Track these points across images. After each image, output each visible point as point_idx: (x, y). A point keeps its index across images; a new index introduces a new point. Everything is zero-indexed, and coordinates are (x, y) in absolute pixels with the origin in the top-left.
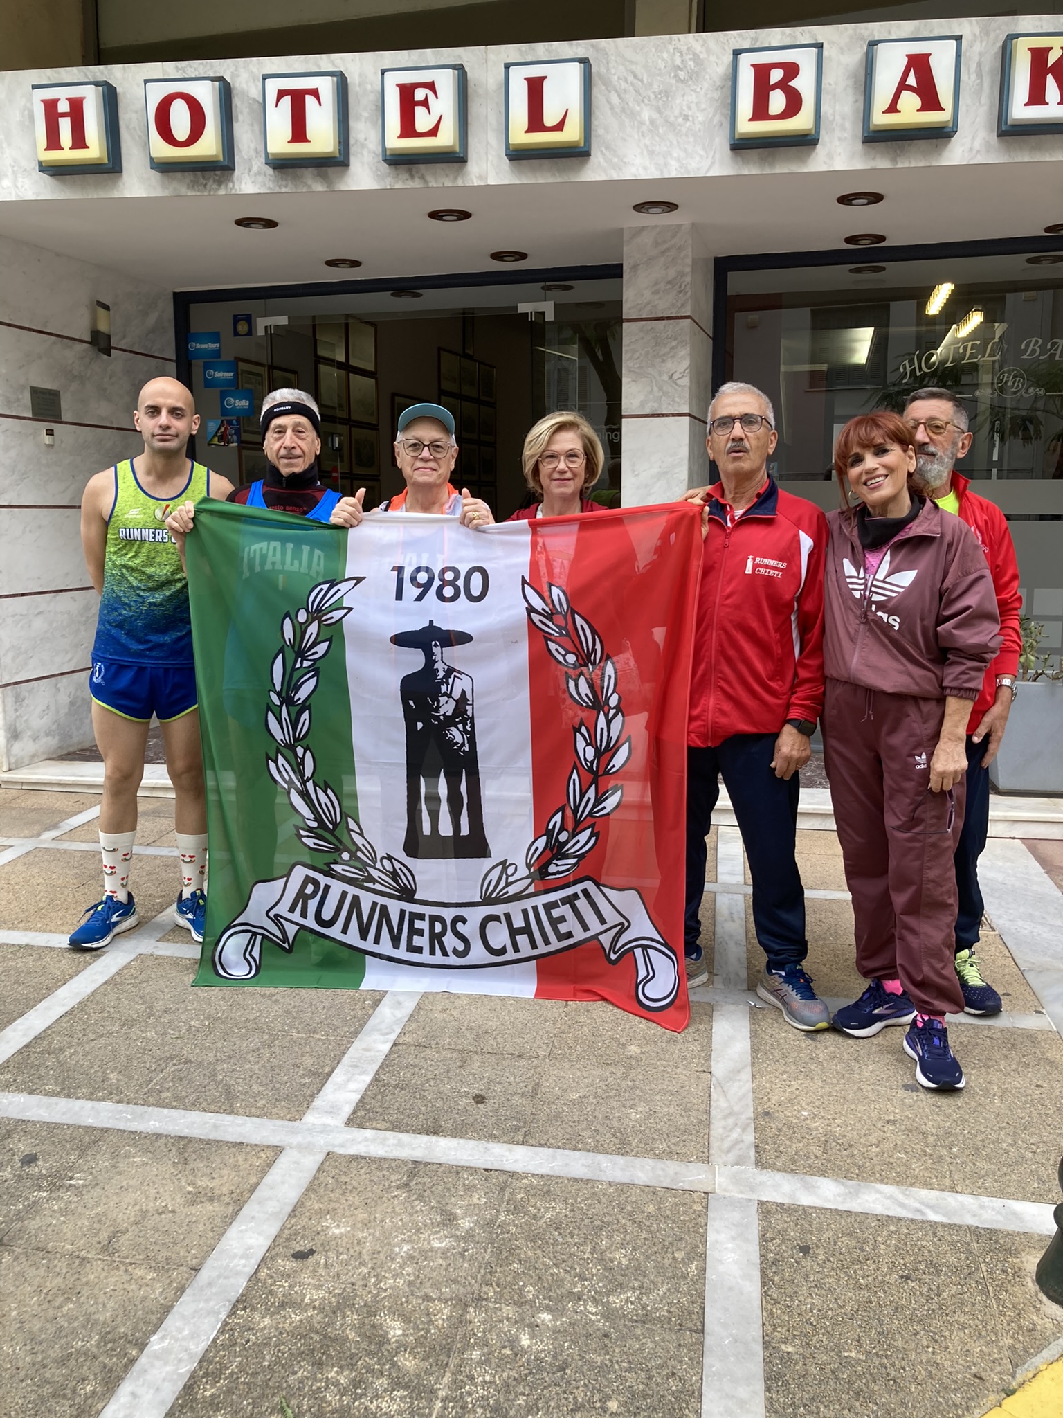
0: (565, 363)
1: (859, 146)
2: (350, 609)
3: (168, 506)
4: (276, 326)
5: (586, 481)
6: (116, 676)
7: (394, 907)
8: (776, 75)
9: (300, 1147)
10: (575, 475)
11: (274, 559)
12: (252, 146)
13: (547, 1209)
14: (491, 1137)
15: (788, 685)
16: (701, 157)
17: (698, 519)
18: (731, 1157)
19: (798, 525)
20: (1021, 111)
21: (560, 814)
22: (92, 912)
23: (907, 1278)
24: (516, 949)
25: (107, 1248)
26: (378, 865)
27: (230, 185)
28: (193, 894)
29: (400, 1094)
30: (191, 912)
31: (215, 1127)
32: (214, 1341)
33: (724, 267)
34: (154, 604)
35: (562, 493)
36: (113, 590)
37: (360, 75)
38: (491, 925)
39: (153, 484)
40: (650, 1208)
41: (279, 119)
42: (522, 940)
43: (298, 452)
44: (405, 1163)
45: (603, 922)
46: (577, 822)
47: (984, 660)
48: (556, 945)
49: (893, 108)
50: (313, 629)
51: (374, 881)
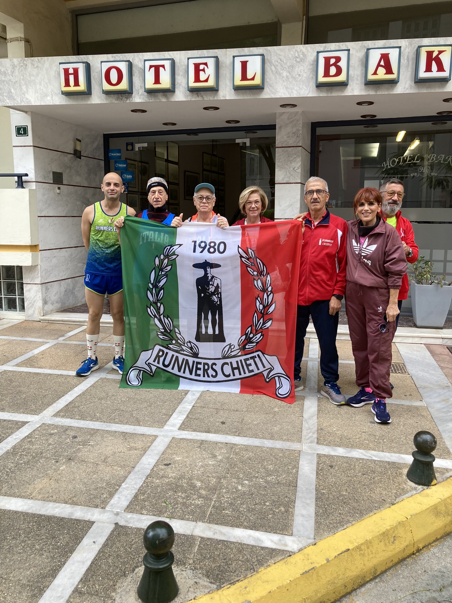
0: (253, 157)
1: (363, 86)
2: (178, 255)
3: (113, 218)
4: (143, 147)
5: (262, 210)
6: (94, 279)
7: (191, 360)
8: (333, 61)
9: (163, 436)
10: (258, 209)
11: (151, 238)
12: (139, 85)
13: (246, 454)
14: (227, 434)
15: (334, 283)
16: (305, 89)
17: (301, 226)
18: (309, 441)
19: (337, 227)
20: (423, 74)
21: (250, 328)
22: (83, 363)
23: (364, 474)
24: (234, 375)
25: (105, 461)
26: (186, 345)
27: (131, 99)
28: (119, 357)
29: (196, 421)
30: (119, 363)
31: (134, 429)
32: (142, 485)
33: (315, 126)
34: (108, 253)
35: (254, 216)
36: (93, 248)
37: (179, 59)
38: (225, 367)
39: (108, 211)
40: (281, 455)
41: (150, 76)
42: (236, 371)
43: (160, 200)
44: (199, 441)
45: (264, 367)
46: (256, 331)
47: (401, 275)
48: (248, 374)
49: (375, 73)
50: (166, 261)
51: (184, 351)
